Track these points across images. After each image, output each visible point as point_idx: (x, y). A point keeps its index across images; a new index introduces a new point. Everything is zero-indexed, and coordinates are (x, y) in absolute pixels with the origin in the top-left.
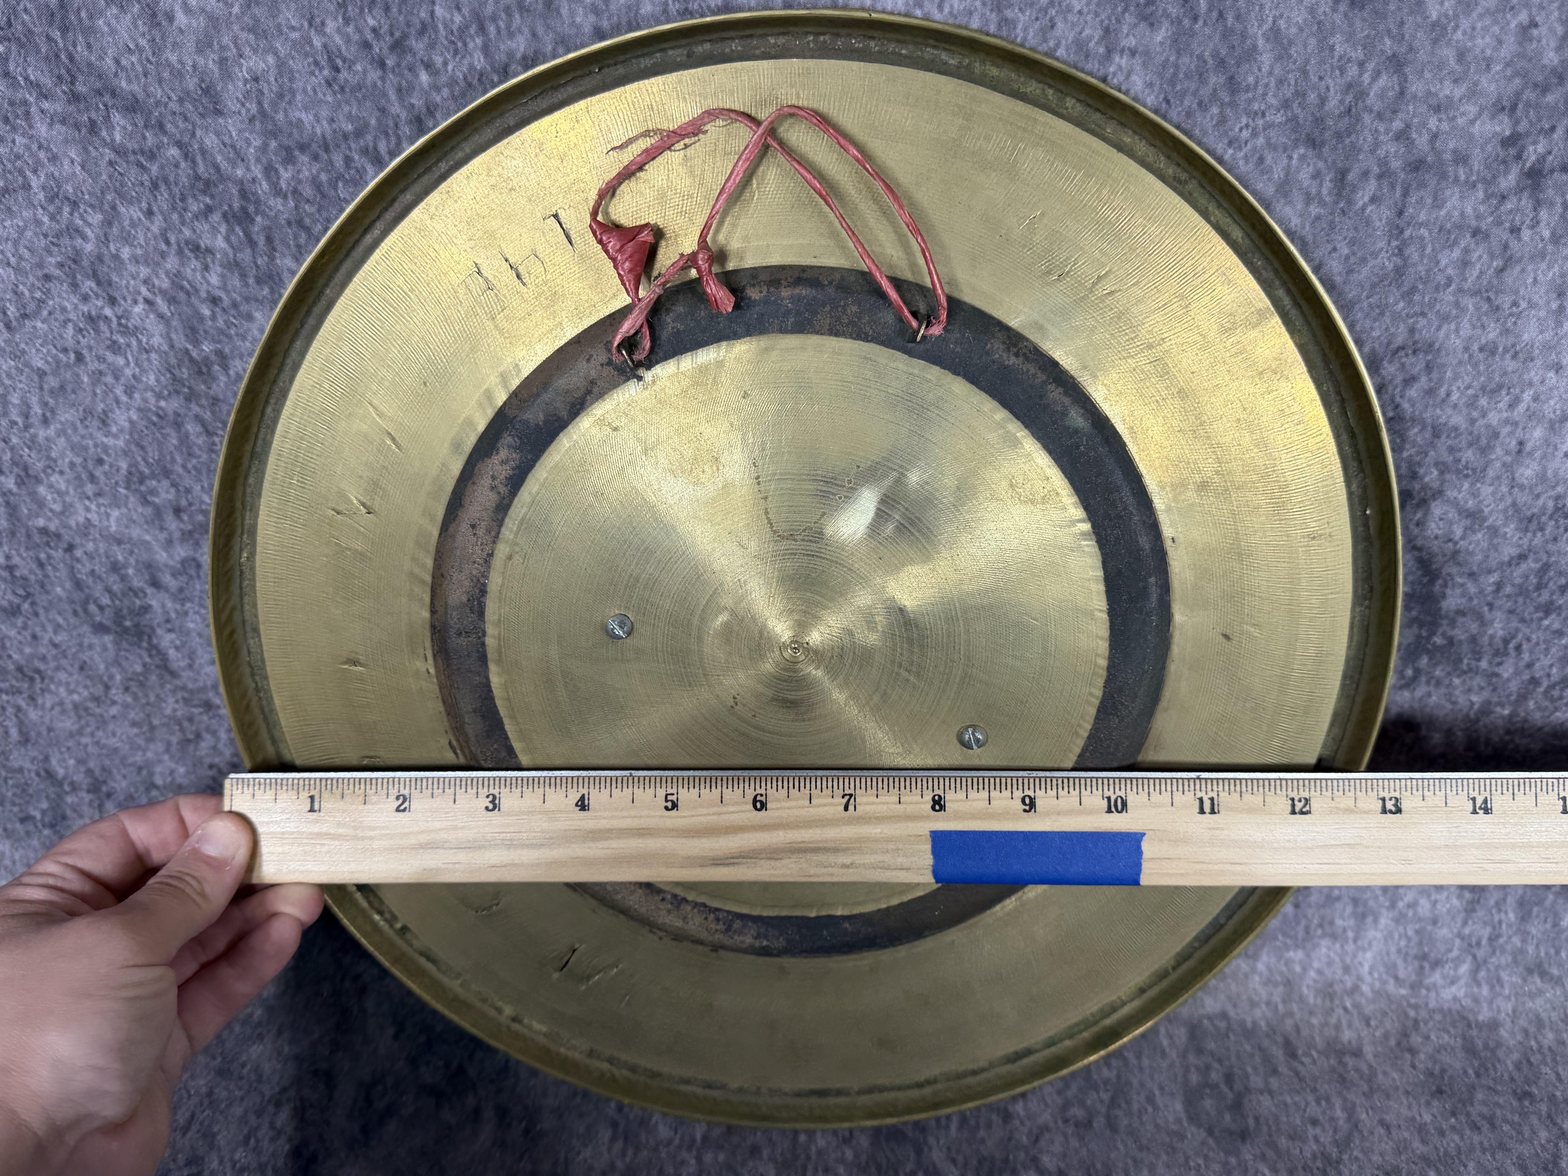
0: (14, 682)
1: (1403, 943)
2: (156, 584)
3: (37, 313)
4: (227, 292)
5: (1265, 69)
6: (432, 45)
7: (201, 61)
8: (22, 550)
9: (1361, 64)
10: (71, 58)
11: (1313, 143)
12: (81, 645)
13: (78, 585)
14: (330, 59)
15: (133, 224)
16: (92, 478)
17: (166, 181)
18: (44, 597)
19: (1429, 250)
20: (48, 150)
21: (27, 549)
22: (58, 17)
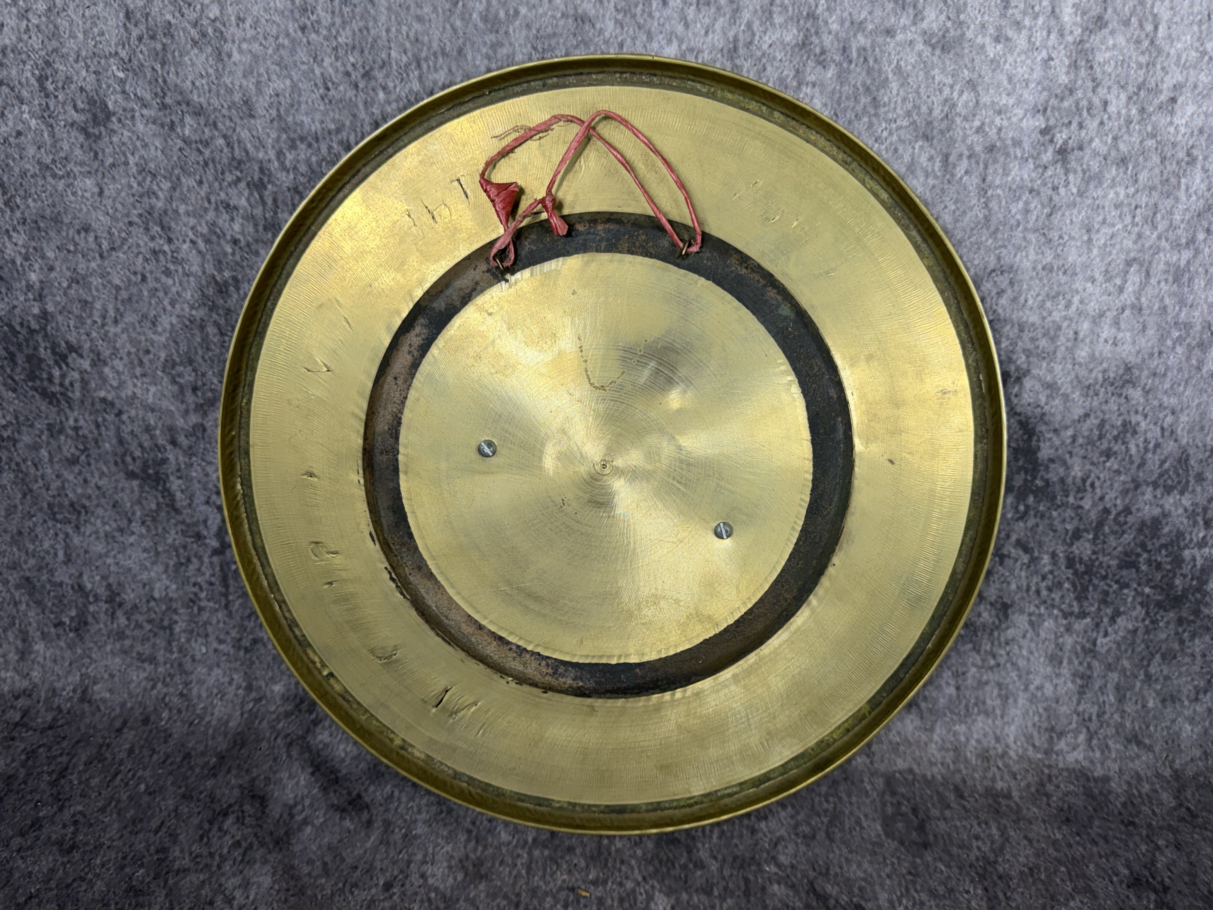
0: (67, 515)
1: (1036, 719)
2: (174, 443)
3: (121, 247)
4: (244, 236)
5: (895, 92)
6: (387, 76)
7: (245, 83)
8: (87, 415)
9: (952, 87)
10: (165, 81)
11: (927, 137)
12: (116, 488)
13: (121, 441)
14: (325, 83)
15: (189, 190)
16: (141, 363)
17: (213, 161)
18: (97, 451)
19: (1004, 203)
20: (143, 140)
21: (91, 414)
22: (161, 55)
